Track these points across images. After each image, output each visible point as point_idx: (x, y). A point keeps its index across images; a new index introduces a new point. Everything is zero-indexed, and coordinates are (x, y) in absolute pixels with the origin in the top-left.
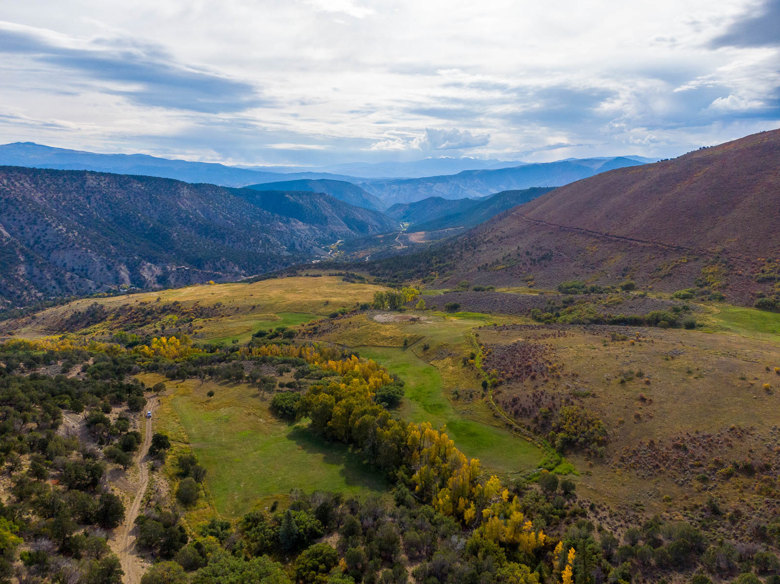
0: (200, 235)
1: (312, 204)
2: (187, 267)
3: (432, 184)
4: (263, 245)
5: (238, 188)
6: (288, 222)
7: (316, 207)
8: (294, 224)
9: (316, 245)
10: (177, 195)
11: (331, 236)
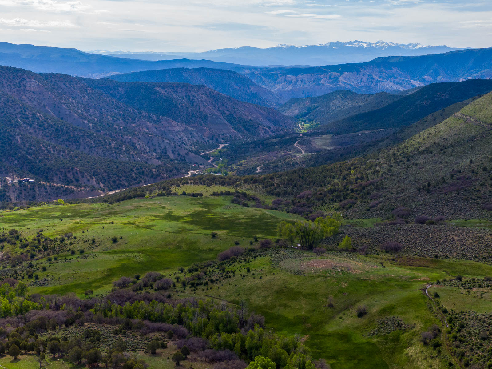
0: (48, 139)
1: (189, 99)
2: (32, 179)
3: (339, 74)
4: (127, 152)
5: (97, 78)
6: (158, 121)
7: (192, 103)
8: (165, 123)
9: (192, 152)
10: (22, 88)
11: (212, 139)
